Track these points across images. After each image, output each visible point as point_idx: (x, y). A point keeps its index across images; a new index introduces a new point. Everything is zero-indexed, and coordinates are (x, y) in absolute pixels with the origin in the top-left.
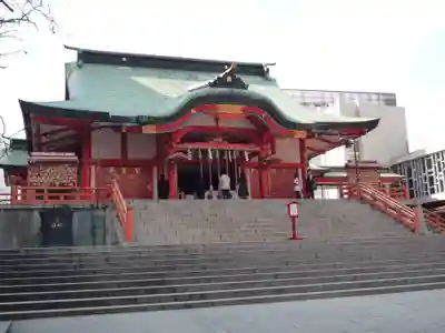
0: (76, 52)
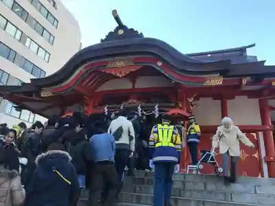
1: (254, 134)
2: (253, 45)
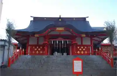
0: (33, 18)
2: (88, 17)
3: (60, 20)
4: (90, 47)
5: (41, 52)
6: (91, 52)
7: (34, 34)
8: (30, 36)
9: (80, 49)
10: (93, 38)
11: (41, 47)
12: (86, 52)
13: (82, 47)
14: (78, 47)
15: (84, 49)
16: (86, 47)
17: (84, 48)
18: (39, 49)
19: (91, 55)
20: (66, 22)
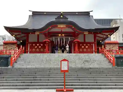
0: (32, 12)
1: (92, 44)
2: (92, 11)
3: (62, 16)
4: (94, 44)
5: (42, 50)
6: (94, 50)
7: (35, 32)
8: (31, 33)
9: (83, 47)
10: (97, 35)
11: (42, 45)
12: (89, 50)
13: (85, 45)
14: (81, 45)
15: (87, 47)
16: (89, 45)
17: (87, 45)
18: (40, 47)
19: (94, 53)
20: (67, 19)
